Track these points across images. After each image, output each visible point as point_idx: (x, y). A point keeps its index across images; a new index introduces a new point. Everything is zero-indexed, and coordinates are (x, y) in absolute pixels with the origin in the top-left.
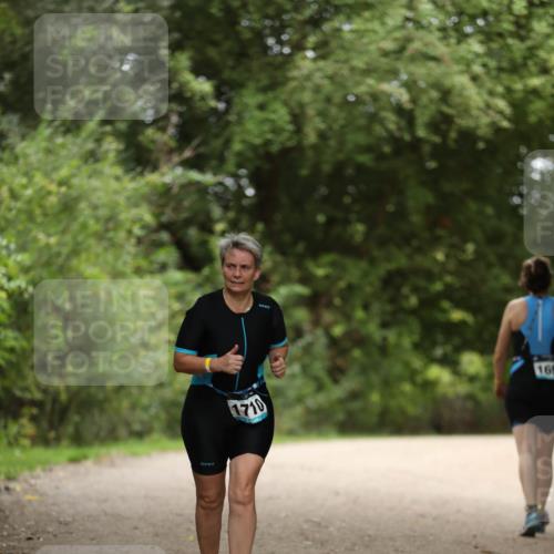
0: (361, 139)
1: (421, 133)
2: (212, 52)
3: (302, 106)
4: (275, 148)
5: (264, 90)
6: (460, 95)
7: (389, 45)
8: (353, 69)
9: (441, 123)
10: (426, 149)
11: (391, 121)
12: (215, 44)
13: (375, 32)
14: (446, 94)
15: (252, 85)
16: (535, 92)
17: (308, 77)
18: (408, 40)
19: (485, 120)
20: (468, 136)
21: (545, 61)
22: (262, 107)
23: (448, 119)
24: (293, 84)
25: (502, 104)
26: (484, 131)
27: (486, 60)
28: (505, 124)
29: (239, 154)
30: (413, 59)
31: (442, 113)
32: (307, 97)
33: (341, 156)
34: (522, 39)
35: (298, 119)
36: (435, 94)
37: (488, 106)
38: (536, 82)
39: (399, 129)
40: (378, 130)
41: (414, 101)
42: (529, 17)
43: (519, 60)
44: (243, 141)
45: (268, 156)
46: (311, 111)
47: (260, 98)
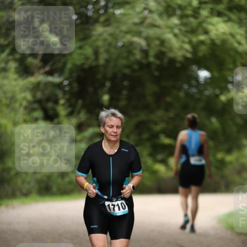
0: (123, 62)
1: (151, 59)
3: (98, 47)
4: (86, 66)
7: (137, 20)
8: (121, 31)
9: (160, 55)
11: (138, 54)
14: (163, 42)
16: (202, 42)
17: (101, 35)
20: (172, 61)
22: (80, 48)
23: (163, 54)
24: (94, 38)
25: (187, 47)
27: (181, 27)
29: (71, 69)
31: (161, 51)
32: (100, 43)
33: (116, 70)
34: (196, 18)
35: (96, 53)
36: (157, 42)
37: (181, 47)
38: (202, 37)
40: (132, 58)
41: (148, 45)
42: (199, 8)
44: (72, 64)
45: (83, 70)
46: (102, 51)
47: (79, 44)
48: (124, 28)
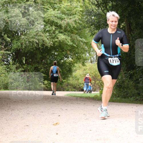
0: (31, 47)
1: (40, 46)
2: (9, 35)
3: (22, 43)
4: (18, 49)
5: (17, 40)
6: (46, 41)
7: (35, 34)
8: (30, 37)
9: (43, 45)
10: (41, 49)
11: (36, 45)
12: (10, 34)
13: (33, 32)
14: (43, 41)
15: (15, 40)
16: (56, 41)
17: (23, 38)
18: (38, 33)
19: (49, 45)
20: (47, 47)
21: (57, 37)
22: (16, 43)
23: (44, 45)
24: (21, 39)
25: (52, 42)
26: (49, 46)
27: (49, 36)
28: (52, 45)
29: (13, 49)
30: (38, 36)
31: (43, 44)
32: (23, 41)
33: (28, 50)
34: (54, 34)
35: (22, 44)
36: (42, 41)
37: (50, 43)
38: (56, 40)
39: (37, 46)
40: (34, 46)
41: (39, 42)
42: (55, 31)
43: (54, 37)
44: (14, 48)
45: (17, 50)
46: (24, 44)
47: (16, 42)
48: (31, 37)
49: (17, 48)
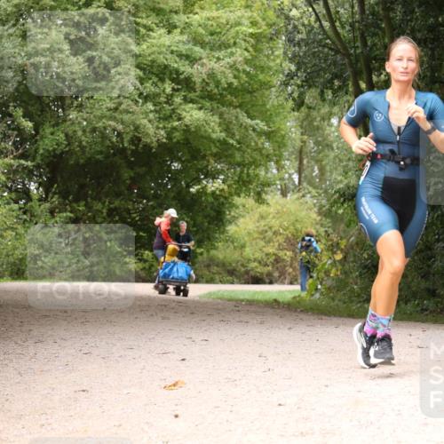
49: (54, 150)
